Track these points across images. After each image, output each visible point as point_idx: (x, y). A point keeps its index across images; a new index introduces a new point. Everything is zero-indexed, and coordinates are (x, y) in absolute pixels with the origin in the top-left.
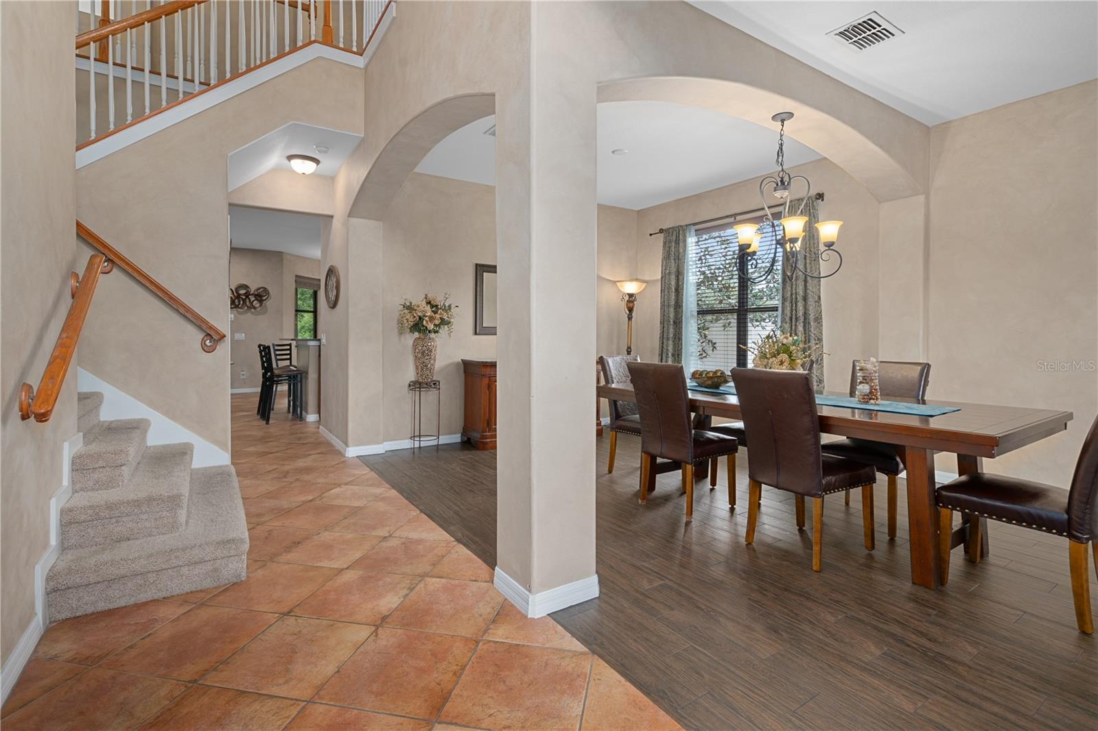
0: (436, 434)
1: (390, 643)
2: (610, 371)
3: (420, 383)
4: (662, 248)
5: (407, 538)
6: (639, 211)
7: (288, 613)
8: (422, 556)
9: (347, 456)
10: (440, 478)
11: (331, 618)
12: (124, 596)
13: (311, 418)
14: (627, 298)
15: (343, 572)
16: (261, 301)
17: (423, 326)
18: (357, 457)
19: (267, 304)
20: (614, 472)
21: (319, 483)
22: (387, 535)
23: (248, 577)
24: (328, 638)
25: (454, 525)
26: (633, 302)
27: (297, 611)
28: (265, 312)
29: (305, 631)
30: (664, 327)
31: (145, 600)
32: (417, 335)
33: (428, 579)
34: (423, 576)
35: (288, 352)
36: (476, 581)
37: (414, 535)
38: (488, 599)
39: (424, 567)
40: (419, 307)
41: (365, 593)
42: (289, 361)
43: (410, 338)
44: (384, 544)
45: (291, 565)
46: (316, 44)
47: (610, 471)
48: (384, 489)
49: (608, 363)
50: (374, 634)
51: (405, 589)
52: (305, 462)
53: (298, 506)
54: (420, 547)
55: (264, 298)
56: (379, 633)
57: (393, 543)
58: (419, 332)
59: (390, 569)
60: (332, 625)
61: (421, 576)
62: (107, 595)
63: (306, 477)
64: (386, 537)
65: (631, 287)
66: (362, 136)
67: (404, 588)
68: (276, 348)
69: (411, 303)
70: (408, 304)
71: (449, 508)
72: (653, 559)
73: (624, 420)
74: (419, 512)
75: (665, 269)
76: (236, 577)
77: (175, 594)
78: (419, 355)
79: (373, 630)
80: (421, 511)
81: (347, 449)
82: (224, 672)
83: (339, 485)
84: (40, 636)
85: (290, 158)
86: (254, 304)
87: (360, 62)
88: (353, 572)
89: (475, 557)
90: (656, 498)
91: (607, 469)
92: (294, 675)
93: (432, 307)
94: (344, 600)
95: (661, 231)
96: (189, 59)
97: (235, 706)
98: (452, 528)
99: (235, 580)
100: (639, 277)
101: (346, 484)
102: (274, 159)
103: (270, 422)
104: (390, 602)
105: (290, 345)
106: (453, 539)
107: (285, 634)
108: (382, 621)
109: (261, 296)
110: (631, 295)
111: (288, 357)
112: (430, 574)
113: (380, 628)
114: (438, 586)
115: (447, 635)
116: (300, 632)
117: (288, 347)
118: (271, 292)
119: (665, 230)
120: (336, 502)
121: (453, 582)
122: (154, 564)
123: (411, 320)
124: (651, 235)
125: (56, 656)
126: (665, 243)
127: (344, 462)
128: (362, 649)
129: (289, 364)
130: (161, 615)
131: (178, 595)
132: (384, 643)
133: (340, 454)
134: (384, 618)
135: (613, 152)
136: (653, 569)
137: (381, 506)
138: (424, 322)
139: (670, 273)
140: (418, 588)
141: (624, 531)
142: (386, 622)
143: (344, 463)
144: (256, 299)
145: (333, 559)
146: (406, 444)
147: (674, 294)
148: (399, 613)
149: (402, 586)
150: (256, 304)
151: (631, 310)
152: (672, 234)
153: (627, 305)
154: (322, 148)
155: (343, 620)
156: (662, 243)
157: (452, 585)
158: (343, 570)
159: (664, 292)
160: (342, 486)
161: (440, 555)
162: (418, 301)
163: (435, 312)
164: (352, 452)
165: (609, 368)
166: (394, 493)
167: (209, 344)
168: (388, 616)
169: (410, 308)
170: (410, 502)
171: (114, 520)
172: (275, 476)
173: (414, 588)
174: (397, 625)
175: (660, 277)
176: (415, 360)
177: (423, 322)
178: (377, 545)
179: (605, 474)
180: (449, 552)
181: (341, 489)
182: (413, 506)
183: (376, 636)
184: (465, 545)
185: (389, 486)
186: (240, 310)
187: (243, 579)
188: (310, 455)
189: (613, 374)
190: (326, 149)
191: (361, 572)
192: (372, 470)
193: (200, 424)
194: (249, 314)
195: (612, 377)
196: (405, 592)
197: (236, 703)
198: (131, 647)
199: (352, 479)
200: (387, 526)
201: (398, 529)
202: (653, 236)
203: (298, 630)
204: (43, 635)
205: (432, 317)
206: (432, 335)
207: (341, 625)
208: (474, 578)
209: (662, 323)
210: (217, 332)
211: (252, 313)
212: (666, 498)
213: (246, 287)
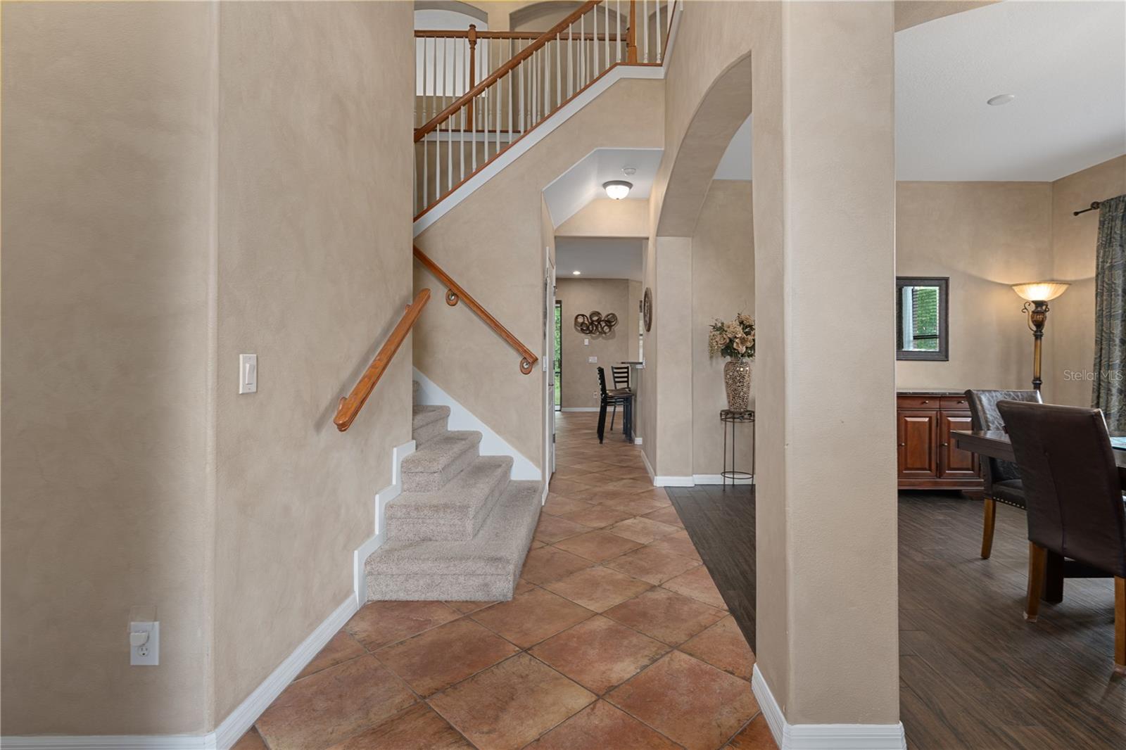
0: (751, 472)
1: (602, 724)
2: (984, 413)
3: (733, 413)
4: (1097, 230)
5: (676, 593)
6: (1054, 182)
7: (526, 650)
8: (682, 619)
9: (655, 485)
10: (742, 526)
11: (560, 669)
12: (417, 591)
13: (639, 441)
14: (1033, 307)
15: (596, 617)
16: (610, 327)
17: (735, 349)
18: (665, 487)
19: (615, 329)
20: (991, 558)
21: (617, 511)
22: (656, 584)
23: (514, 598)
24: (547, 693)
25: (734, 589)
26: (1043, 313)
27: (536, 651)
28: (613, 337)
29: (531, 677)
30: (1101, 349)
31: (431, 599)
32: (728, 359)
33: (677, 653)
34: (676, 647)
35: (626, 375)
36: (732, 673)
37: (685, 591)
38: (737, 704)
39: (679, 636)
40: (729, 327)
41: (605, 649)
42: (626, 384)
43: (722, 362)
44: (651, 595)
45: (554, 596)
46: (618, 67)
47: (986, 555)
48: (676, 528)
49: (980, 401)
50: (592, 706)
51: (648, 658)
52: (615, 486)
53: (589, 532)
54: (686, 608)
55: (613, 323)
56: (597, 707)
57: (660, 595)
58: (731, 356)
59: (641, 627)
60: (557, 679)
61: (670, 647)
62: (405, 587)
63: (610, 503)
64: (655, 586)
65: (1041, 292)
66: (663, 149)
67: (646, 656)
68: (615, 371)
69: (723, 324)
70: (720, 325)
71: (737, 565)
72: (1027, 724)
73: (1005, 485)
74: (701, 563)
75: (1103, 262)
76: (504, 596)
77: (454, 599)
78: (730, 382)
79: (594, 699)
80: (704, 563)
81: (655, 477)
82: (448, 697)
83: (635, 517)
84: (355, 612)
85: (606, 185)
86: (604, 329)
87: (660, 73)
88: (605, 619)
89: (744, 639)
90: (1062, 615)
91: (980, 551)
92: (500, 726)
93: (745, 327)
94: (581, 652)
95: (1095, 206)
96: (529, 113)
97: (438, 741)
98: (731, 592)
99: (501, 598)
100: (1056, 277)
101: (642, 516)
102: (591, 189)
103: (604, 442)
104: (624, 669)
105: (627, 368)
106: (726, 607)
107: (514, 673)
108: (604, 693)
109: (610, 322)
110: (1039, 304)
111: (626, 379)
112: (682, 646)
113: (601, 700)
114: (685, 666)
115: (668, 738)
116: (527, 675)
117: (626, 370)
118: (618, 318)
119: (1103, 204)
120: (626, 535)
121: (705, 667)
122: (438, 568)
123: (720, 341)
124: (1076, 214)
125: (355, 633)
126: (1102, 223)
127: (652, 490)
128: (571, 721)
129: (626, 386)
130: (436, 618)
131: (456, 602)
132: (597, 723)
133: (651, 482)
134: (611, 688)
135: (989, 102)
136: (1020, 741)
137: (665, 548)
138: (735, 344)
139: (1112, 267)
140: (661, 661)
141: (984, 659)
142: (610, 695)
143: (651, 493)
144: (607, 325)
145: (593, 599)
146: (717, 479)
147: (1120, 298)
148: (628, 687)
149: (645, 654)
150: (606, 329)
151: (1039, 325)
152: (1116, 208)
153: (1032, 318)
154: (630, 170)
155: (570, 676)
156: (1097, 224)
157: (702, 670)
158: (597, 614)
159: (1102, 296)
160: (638, 517)
161: (703, 624)
162: (731, 322)
163: (747, 334)
164: (660, 481)
165: (982, 406)
166: (684, 535)
167: (526, 367)
168: (616, 687)
169: (721, 329)
170: (697, 548)
171: (420, 521)
172: (584, 496)
173: (658, 659)
174: (619, 703)
175: (1094, 275)
176: (727, 387)
177: (733, 345)
178: (642, 594)
179: (977, 559)
180: (715, 623)
181: (635, 521)
182: (698, 555)
183: (593, 709)
184: (737, 619)
185: (683, 526)
186: (594, 335)
187: (509, 600)
188: (623, 479)
189: (988, 416)
190: (634, 170)
191: (612, 623)
192: (673, 504)
193: (518, 439)
194: (600, 339)
195: (987, 421)
196: (646, 661)
197: (441, 738)
198: (401, 643)
199: (651, 511)
200: (661, 573)
201: (671, 579)
202: (1080, 215)
203: (527, 672)
204: (358, 611)
205: (744, 338)
206: (746, 360)
207: (567, 681)
208: (731, 669)
209: (1099, 342)
210: (530, 355)
211: (603, 338)
212: (1083, 620)
213: (598, 314)
